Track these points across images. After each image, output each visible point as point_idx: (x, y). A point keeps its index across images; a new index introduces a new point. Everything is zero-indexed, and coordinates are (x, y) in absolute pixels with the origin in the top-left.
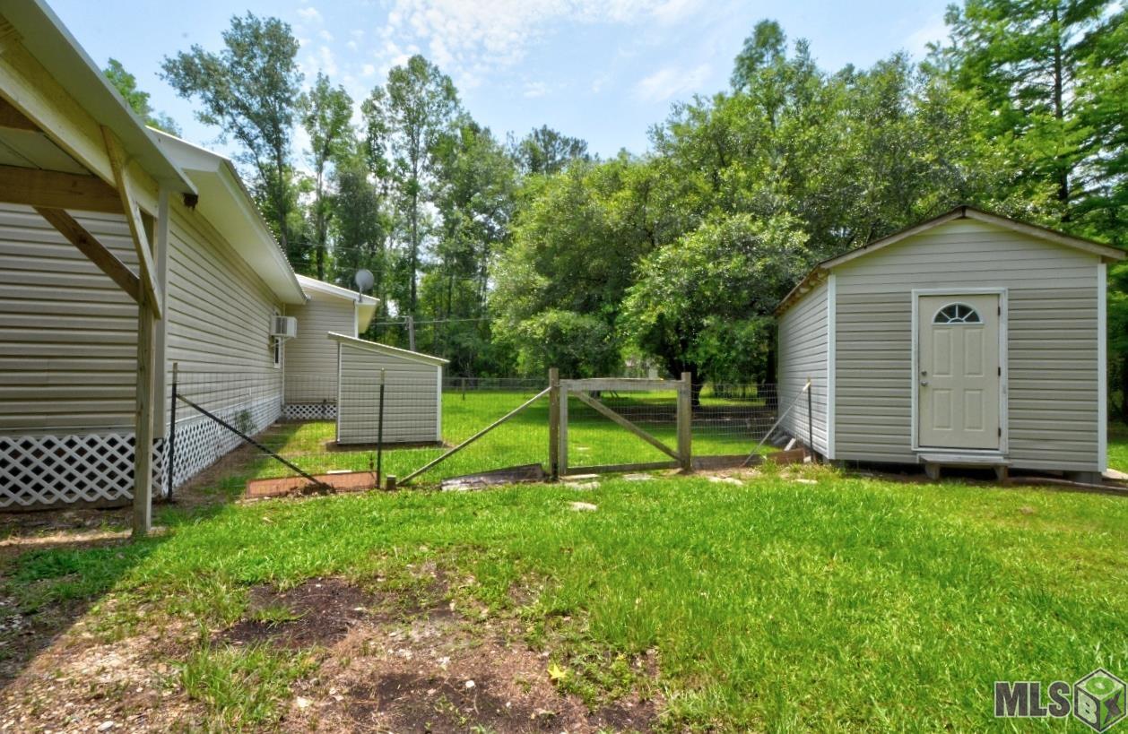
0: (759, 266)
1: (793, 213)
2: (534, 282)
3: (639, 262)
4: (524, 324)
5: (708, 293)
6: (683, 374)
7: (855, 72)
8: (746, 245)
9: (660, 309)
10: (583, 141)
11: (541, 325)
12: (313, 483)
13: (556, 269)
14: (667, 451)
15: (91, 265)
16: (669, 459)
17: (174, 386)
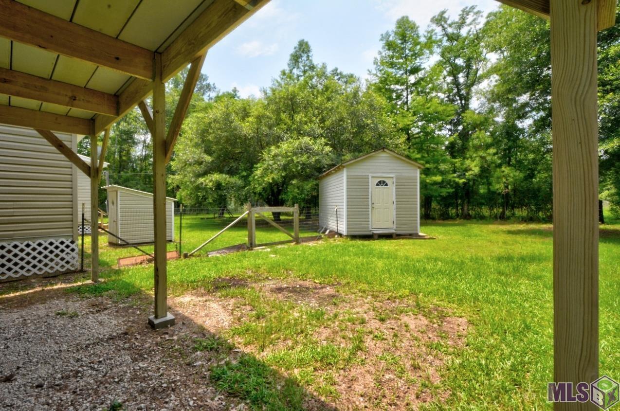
0: (313, 159)
1: (325, 138)
2: (202, 158)
3: (262, 154)
4: (201, 180)
5: (294, 170)
6: (295, 205)
7: (338, 72)
8: (307, 150)
9: (272, 175)
10: (205, 75)
11: (211, 181)
12: (151, 257)
13: (214, 152)
14: (291, 236)
15: (62, 157)
16: (292, 239)
17: (83, 215)
